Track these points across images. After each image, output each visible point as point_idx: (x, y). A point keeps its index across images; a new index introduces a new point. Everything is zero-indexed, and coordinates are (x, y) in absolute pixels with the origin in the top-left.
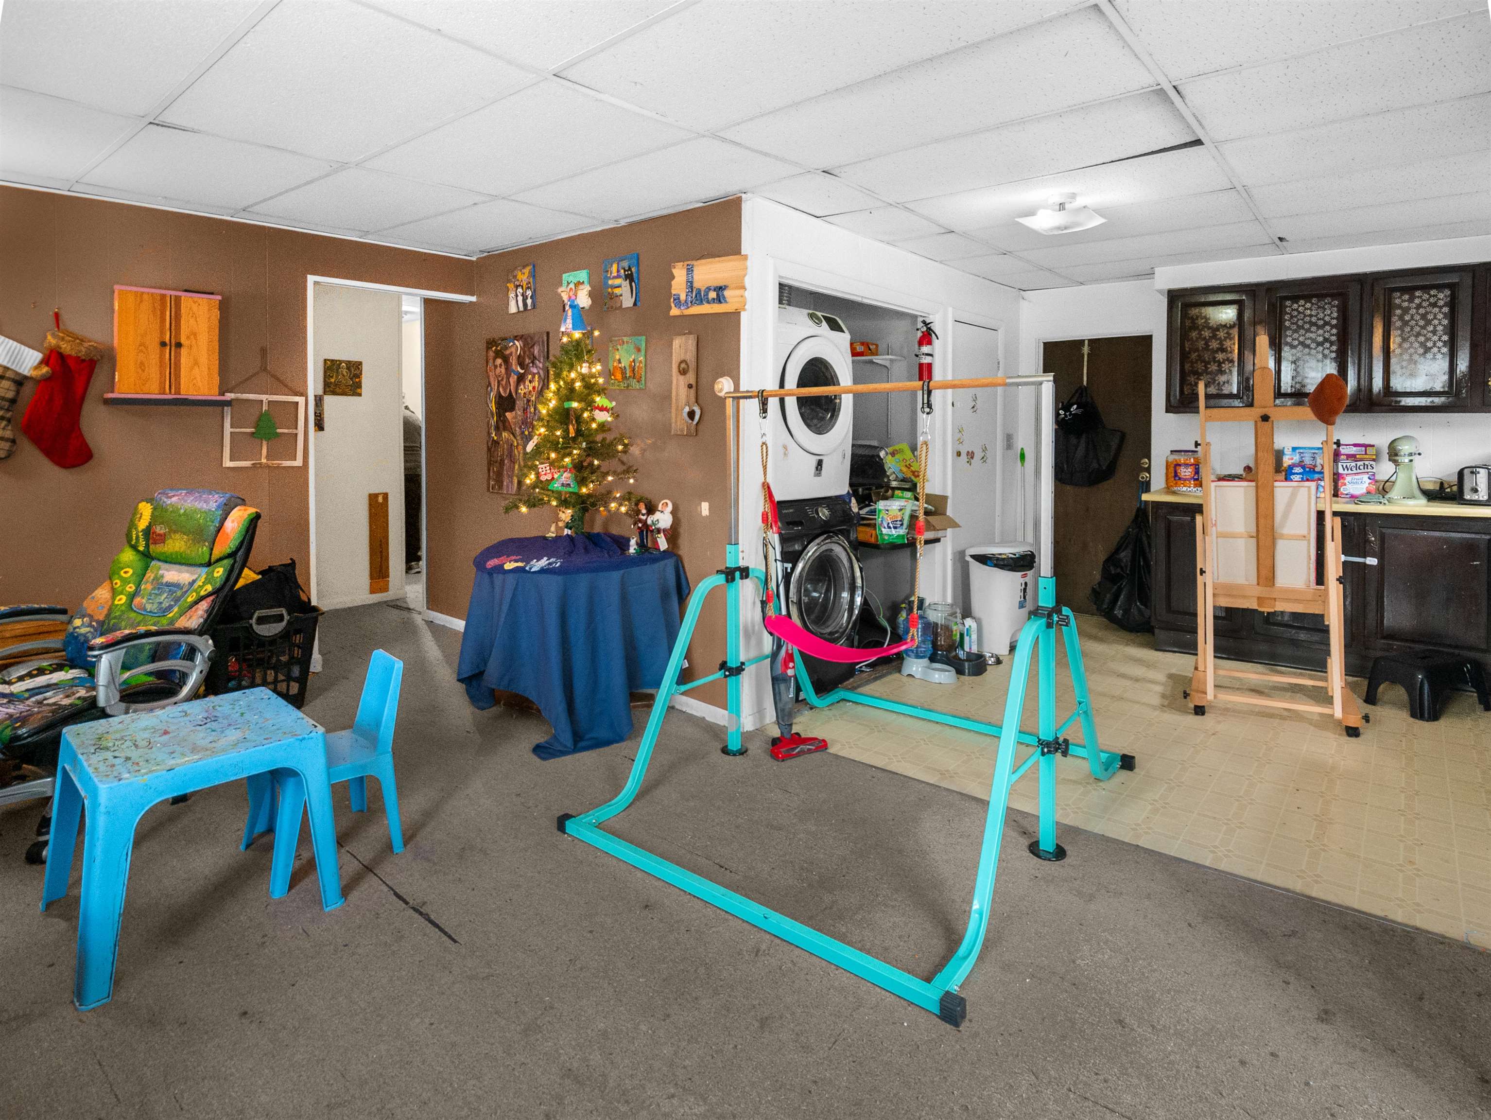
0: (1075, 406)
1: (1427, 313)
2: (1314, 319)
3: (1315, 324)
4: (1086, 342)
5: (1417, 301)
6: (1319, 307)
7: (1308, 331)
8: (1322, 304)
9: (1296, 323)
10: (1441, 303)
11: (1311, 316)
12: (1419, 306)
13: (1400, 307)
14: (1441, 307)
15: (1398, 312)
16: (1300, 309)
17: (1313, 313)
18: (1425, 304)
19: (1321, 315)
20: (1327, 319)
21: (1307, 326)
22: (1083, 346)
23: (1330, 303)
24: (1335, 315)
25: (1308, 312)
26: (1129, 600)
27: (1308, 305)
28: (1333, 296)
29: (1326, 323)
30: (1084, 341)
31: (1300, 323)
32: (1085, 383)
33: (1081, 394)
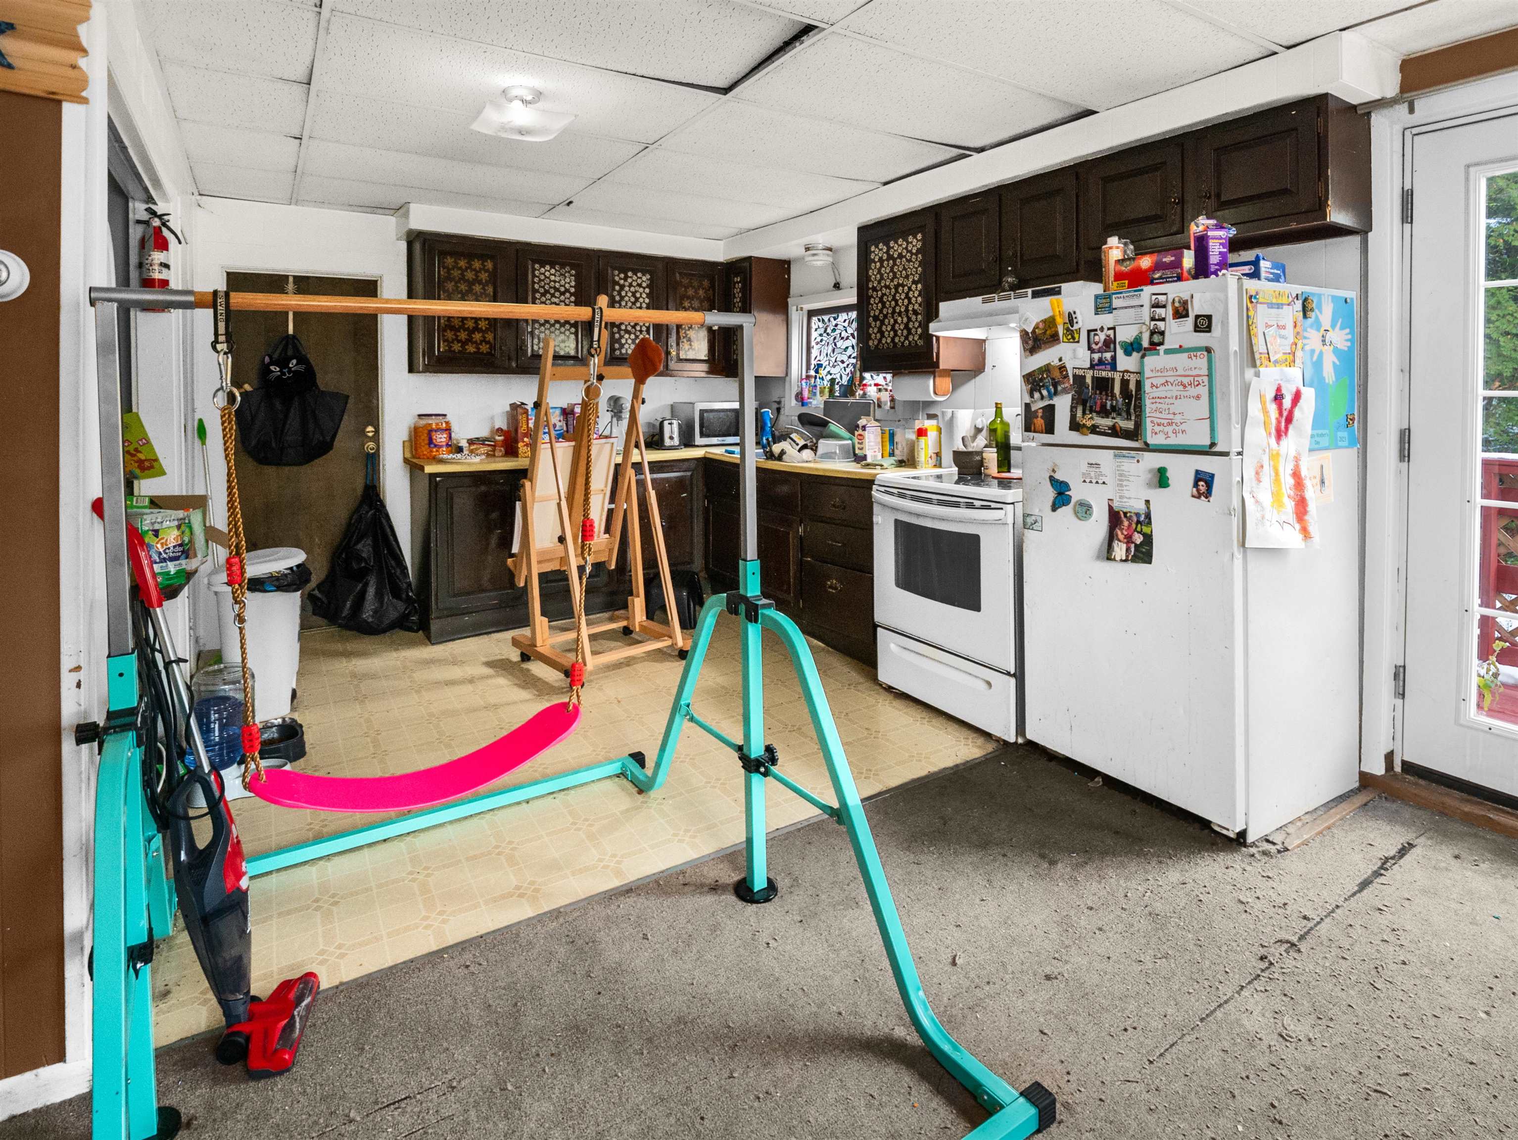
0: (294, 361)
1: (636, 291)
2: (557, 285)
3: (557, 290)
4: (291, 279)
5: (630, 280)
6: (561, 274)
7: (553, 295)
8: (563, 271)
9: (543, 287)
10: (644, 285)
11: (555, 282)
12: (630, 285)
13: (618, 283)
14: (644, 288)
15: (617, 288)
16: (547, 274)
17: (557, 279)
18: (634, 284)
19: (563, 282)
20: (567, 286)
21: (552, 291)
22: (287, 283)
23: (569, 272)
24: (573, 284)
25: (553, 278)
26: (379, 595)
27: (553, 271)
28: (573, 267)
29: (567, 291)
30: (287, 277)
31: (547, 287)
32: (291, 330)
33: (286, 346)
